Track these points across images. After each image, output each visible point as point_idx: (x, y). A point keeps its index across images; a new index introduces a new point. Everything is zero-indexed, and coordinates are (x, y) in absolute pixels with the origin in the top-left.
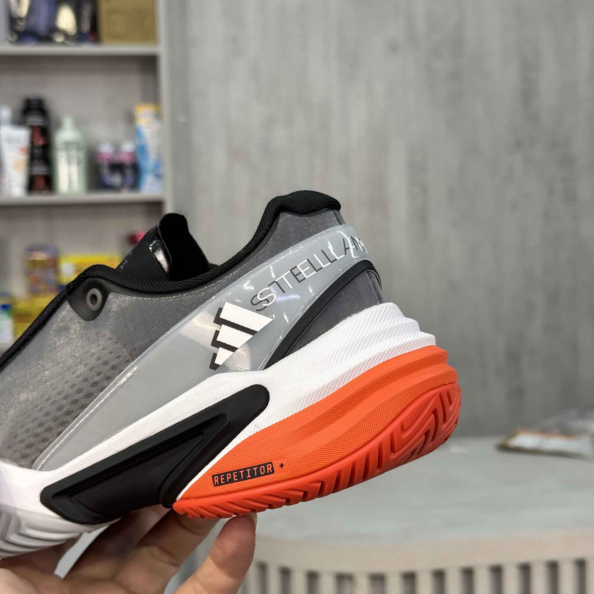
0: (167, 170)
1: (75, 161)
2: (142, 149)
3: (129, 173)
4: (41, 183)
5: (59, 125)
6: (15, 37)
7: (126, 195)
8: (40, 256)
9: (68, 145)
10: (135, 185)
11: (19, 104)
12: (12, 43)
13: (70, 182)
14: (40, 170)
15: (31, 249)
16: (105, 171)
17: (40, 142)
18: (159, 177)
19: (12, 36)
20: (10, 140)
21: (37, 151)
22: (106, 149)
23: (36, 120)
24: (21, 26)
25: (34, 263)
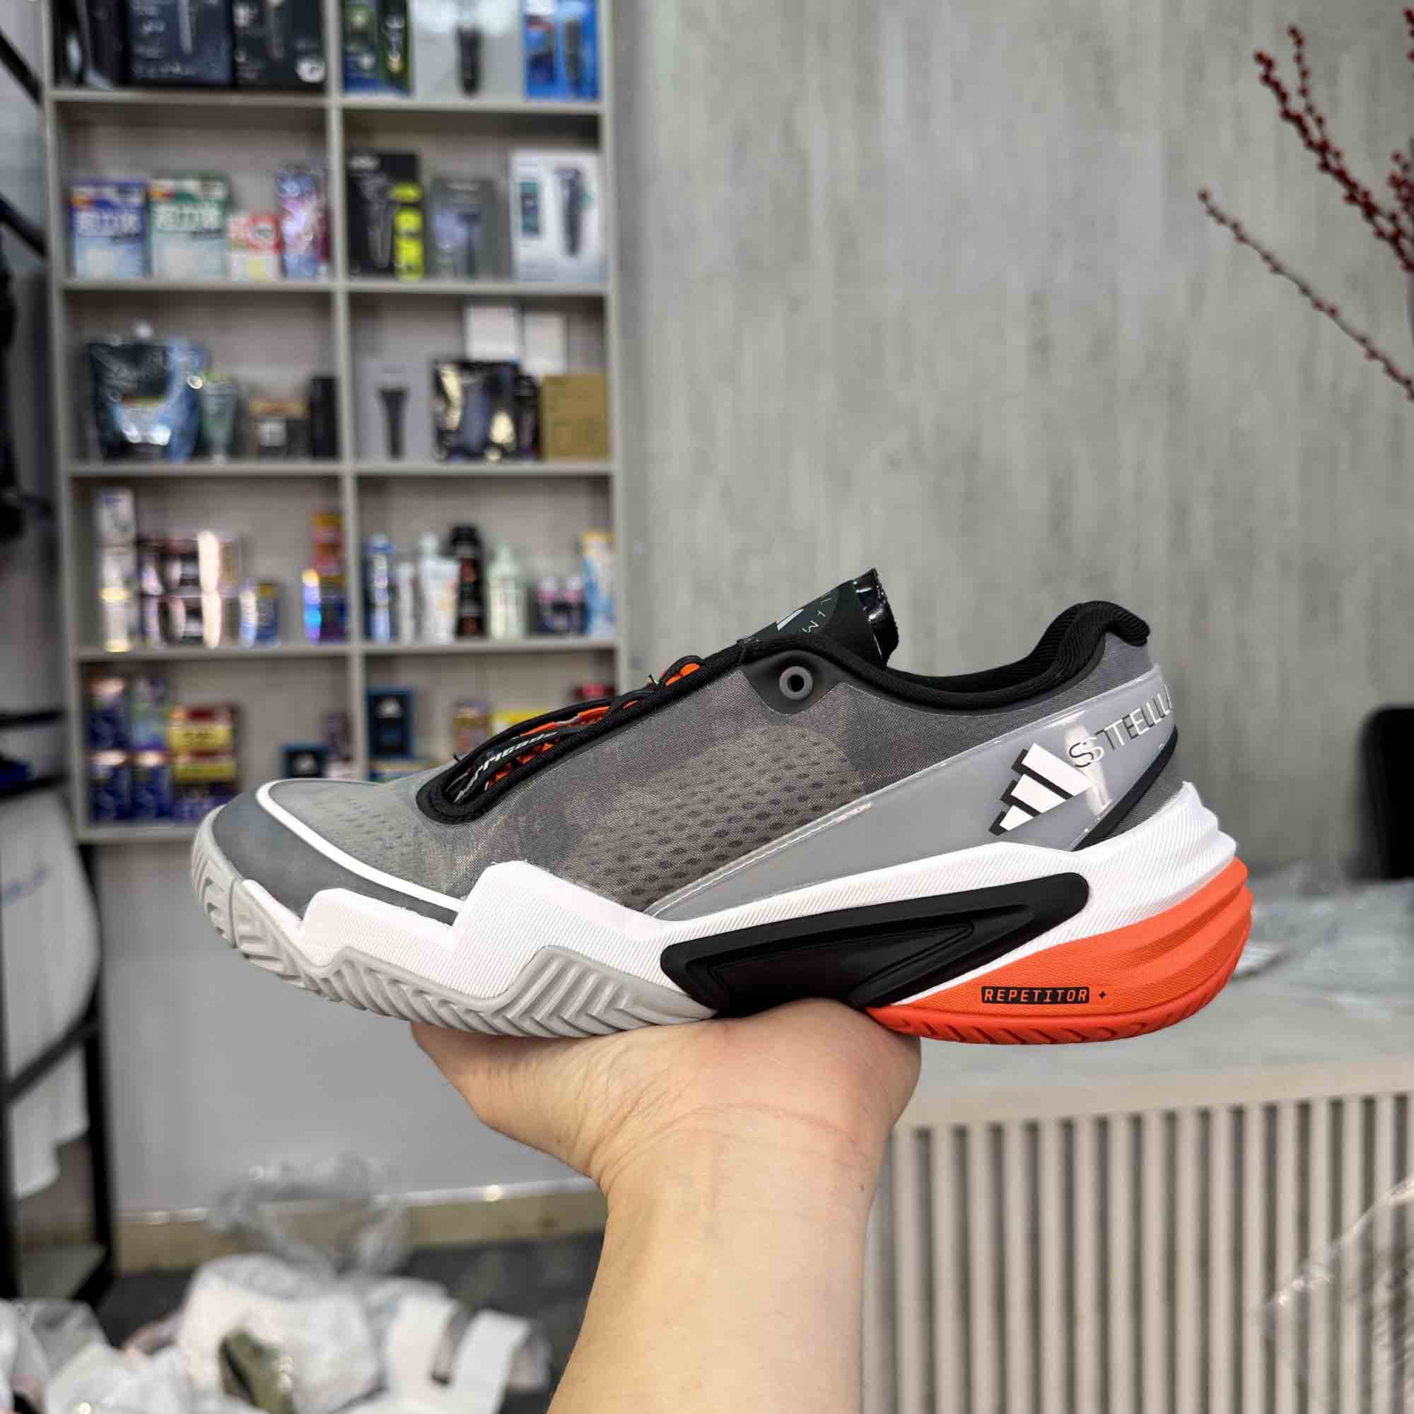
0: (621, 610)
1: (512, 599)
2: (590, 587)
3: (576, 615)
4: (472, 627)
5: (493, 557)
6: (444, 454)
7: (572, 641)
8: (470, 713)
9: (504, 580)
10: (582, 629)
11: (446, 532)
12: (439, 461)
13: (507, 624)
14: (470, 610)
15: (460, 704)
16: (547, 614)
17: (471, 578)
18: (611, 618)
19: (440, 453)
20: (436, 576)
21: (468, 589)
22: (548, 587)
23: (466, 551)
24: (452, 441)
25: (464, 722)
